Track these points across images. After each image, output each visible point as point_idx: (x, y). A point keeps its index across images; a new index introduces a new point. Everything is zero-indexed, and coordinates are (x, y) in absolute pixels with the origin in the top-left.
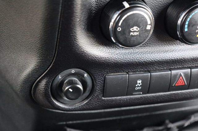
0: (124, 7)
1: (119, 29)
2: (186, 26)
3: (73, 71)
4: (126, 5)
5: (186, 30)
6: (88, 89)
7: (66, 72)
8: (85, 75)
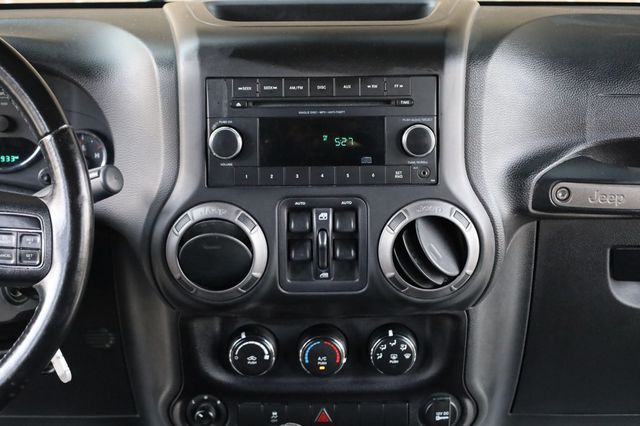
1: (236, 358)
2: (307, 359)
3: (206, 397)
5: (307, 361)
7: (199, 397)
8: (219, 402)
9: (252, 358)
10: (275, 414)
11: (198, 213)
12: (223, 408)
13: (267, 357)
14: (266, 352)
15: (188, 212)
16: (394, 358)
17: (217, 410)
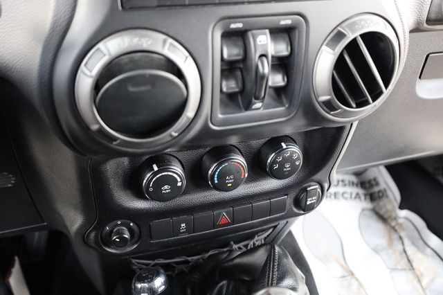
0: (153, 170)
1: (151, 189)
2: (216, 179)
3: (119, 223)
4: (156, 168)
5: (216, 182)
6: (136, 235)
7: (112, 224)
8: (131, 224)
9: (166, 187)
10: (183, 225)
11: (113, 46)
12: (135, 228)
13: (179, 184)
14: (179, 180)
15: (101, 45)
16: (288, 166)
17: (131, 230)
